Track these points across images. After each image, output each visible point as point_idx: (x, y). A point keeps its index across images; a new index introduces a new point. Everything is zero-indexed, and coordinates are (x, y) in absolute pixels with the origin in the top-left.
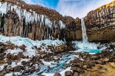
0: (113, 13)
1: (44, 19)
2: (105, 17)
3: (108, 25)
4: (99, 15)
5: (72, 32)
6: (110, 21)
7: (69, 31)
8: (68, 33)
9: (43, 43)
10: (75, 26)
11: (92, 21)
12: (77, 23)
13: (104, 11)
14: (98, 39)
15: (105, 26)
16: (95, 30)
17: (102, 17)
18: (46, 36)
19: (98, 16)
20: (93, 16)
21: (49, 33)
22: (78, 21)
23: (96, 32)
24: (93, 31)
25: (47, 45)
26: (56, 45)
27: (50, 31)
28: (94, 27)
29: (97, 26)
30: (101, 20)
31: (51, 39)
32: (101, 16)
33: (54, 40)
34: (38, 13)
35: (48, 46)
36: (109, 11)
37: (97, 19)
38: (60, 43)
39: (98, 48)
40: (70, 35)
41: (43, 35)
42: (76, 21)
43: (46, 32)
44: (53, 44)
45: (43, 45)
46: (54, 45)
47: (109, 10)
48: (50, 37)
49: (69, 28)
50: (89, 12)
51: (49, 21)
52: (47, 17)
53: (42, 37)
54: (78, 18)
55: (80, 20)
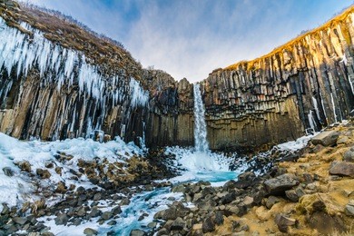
0: (260, 84)
1: (78, 64)
2: (247, 89)
3: (251, 110)
4: (234, 82)
5: (166, 119)
6: (256, 101)
7: (159, 116)
8: (154, 122)
9: (62, 151)
10: (177, 100)
11: (219, 94)
12: (181, 94)
13: (244, 76)
14: (233, 144)
15: (247, 112)
16: (225, 119)
17: (241, 88)
18: (76, 127)
19: (232, 86)
20: (223, 83)
21: (91, 115)
22: (184, 88)
23: (228, 124)
24: (222, 122)
25: (75, 160)
26: (111, 160)
27: (92, 109)
28: (224, 110)
29: (229, 109)
30: (239, 95)
31: (96, 138)
32: (238, 86)
33: (105, 140)
34: (53, 41)
35: (82, 163)
36: (254, 78)
37: (230, 91)
38: (127, 154)
39: (232, 168)
40: (160, 127)
41: (63, 120)
42: (180, 88)
43: (79, 110)
44: (101, 154)
45: (61, 157)
46: (105, 160)
47: (254, 74)
48: (90, 131)
49: (159, 105)
50: (214, 72)
51: (96, 77)
52: (88, 62)
53: (60, 127)
54: (185, 79)
55: (192, 86)
